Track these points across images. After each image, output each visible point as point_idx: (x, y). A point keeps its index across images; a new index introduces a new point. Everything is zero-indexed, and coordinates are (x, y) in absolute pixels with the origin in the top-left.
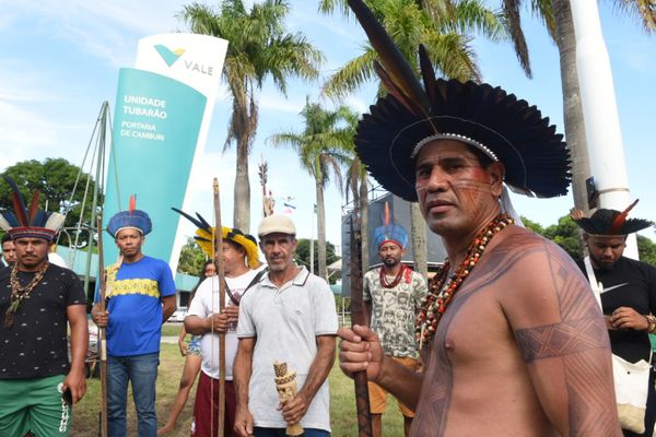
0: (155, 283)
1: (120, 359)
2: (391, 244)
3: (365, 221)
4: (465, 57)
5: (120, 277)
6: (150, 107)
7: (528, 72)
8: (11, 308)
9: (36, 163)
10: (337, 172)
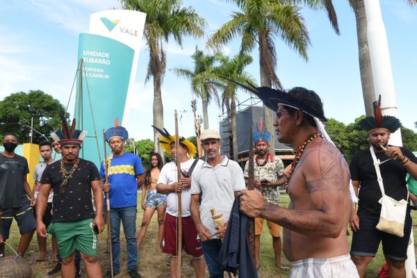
0: (132, 167)
1: (116, 209)
2: (263, 143)
3: (235, 124)
4: (296, 20)
5: (113, 164)
6: (100, 57)
7: (337, 31)
8: (63, 183)
9: (23, 94)
10: (216, 94)
